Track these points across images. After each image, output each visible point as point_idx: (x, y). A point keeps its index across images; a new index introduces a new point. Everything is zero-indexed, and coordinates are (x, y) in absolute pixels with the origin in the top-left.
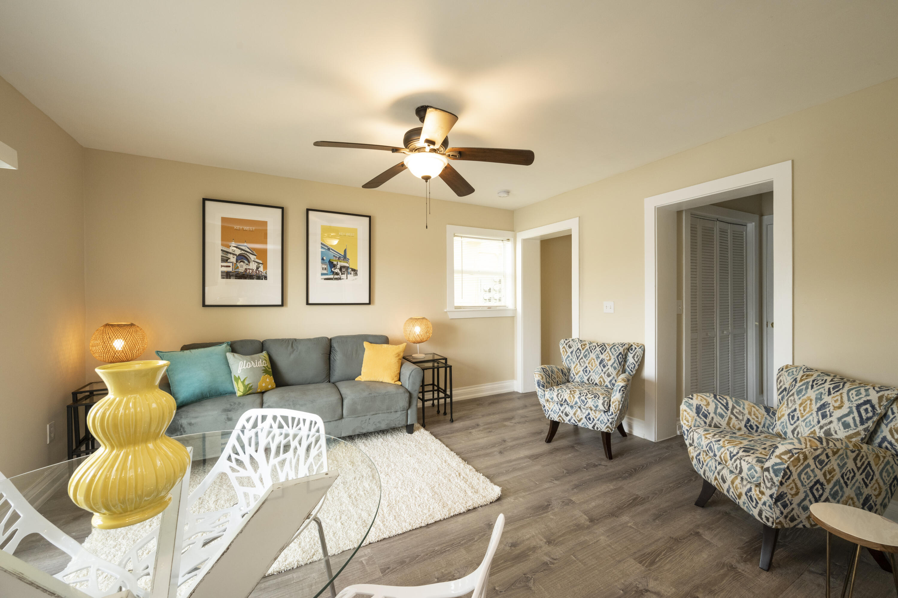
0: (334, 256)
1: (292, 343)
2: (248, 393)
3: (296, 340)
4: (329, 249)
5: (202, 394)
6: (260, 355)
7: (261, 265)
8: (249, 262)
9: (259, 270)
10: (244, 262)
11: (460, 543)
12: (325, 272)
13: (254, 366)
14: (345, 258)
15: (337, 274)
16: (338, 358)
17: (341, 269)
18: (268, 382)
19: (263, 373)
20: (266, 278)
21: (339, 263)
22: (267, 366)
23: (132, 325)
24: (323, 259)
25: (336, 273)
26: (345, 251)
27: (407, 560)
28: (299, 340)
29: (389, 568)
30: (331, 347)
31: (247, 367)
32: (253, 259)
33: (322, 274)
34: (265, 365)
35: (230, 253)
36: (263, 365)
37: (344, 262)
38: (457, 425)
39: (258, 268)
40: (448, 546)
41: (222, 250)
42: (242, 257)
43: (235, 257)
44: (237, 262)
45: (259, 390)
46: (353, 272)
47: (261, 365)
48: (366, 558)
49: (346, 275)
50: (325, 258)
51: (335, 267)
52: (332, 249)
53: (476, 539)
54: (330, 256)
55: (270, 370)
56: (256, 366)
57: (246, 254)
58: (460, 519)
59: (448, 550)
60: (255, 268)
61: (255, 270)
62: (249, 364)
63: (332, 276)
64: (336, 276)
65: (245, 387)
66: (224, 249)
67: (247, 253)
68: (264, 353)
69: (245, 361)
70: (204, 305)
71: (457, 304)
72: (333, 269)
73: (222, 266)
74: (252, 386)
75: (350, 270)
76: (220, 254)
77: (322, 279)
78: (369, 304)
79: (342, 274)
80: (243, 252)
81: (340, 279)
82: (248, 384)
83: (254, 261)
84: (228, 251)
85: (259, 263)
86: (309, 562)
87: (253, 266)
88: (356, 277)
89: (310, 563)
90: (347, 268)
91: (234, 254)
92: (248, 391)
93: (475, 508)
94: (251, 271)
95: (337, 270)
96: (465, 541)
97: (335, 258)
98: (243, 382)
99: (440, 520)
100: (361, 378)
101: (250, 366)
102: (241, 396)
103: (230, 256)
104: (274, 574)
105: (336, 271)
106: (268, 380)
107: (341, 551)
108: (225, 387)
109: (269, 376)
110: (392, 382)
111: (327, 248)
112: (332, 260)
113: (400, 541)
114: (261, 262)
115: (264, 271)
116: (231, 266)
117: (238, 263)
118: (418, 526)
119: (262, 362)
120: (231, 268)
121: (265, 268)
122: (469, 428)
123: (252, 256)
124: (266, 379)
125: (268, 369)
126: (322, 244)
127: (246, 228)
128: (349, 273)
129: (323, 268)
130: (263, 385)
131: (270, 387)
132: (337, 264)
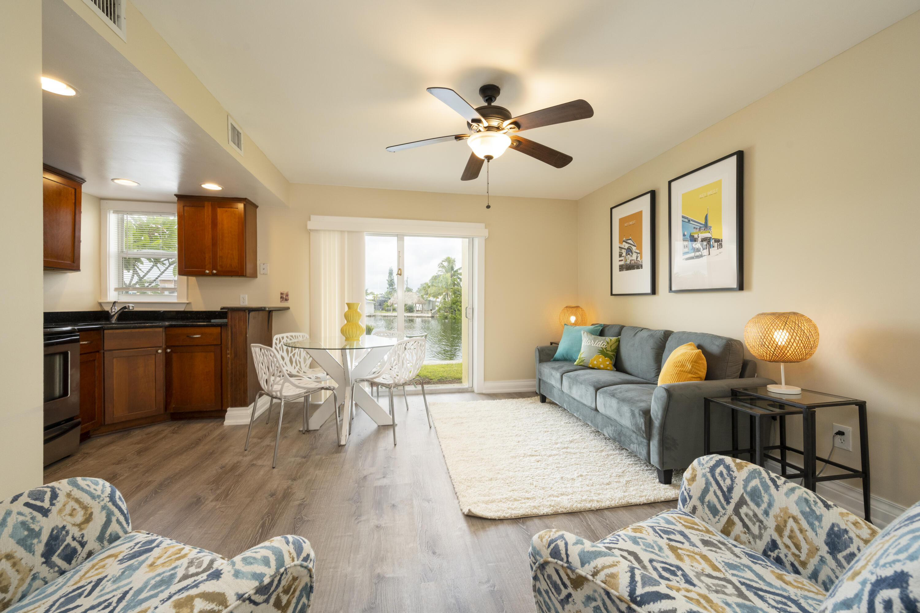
0: (694, 228)
1: (639, 330)
2: (579, 364)
4: (689, 221)
6: (611, 339)
7: (639, 255)
8: (632, 254)
10: (629, 254)
12: (686, 250)
13: (592, 345)
14: (706, 226)
15: (698, 250)
17: (702, 243)
18: (599, 361)
20: (641, 267)
21: (700, 235)
22: (606, 348)
24: (684, 235)
25: (697, 249)
26: (706, 217)
30: (667, 341)
31: (587, 344)
32: (634, 251)
33: (683, 254)
34: (604, 347)
35: (623, 248)
36: (602, 346)
37: (705, 233)
39: (637, 258)
42: (629, 250)
43: (625, 251)
45: (590, 366)
46: (716, 244)
47: (599, 346)
49: (708, 249)
50: (686, 233)
52: (693, 221)
54: (691, 228)
55: (611, 354)
56: (595, 345)
60: (635, 259)
61: (635, 261)
62: (589, 342)
63: (692, 255)
64: (697, 254)
65: (580, 358)
66: (620, 246)
67: (631, 246)
68: (615, 338)
69: (587, 339)
70: (612, 294)
73: (620, 261)
74: (586, 360)
75: (712, 242)
76: (618, 250)
77: (684, 259)
78: (740, 288)
79: (704, 249)
80: (629, 245)
81: (702, 256)
82: (583, 358)
83: (635, 252)
84: (622, 246)
87: (634, 256)
88: (721, 250)
90: (709, 240)
91: (625, 249)
92: (580, 362)
94: (633, 262)
97: (694, 230)
98: (581, 355)
101: (589, 344)
102: (575, 365)
103: (623, 251)
105: (697, 247)
106: (600, 360)
108: (574, 356)
109: (604, 357)
111: (687, 220)
112: (693, 233)
115: (640, 260)
116: (624, 259)
117: (627, 256)
119: (603, 343)
120: (624, 261)
121: (641, 258)
123: (634, 248)
124: (599, 358)
125: (605, 351)
126: (683, 217)
127: (631, 223)
128: (712, 247)
129: (684, 245)
130: (595, 362)
131: (602, 366)
132: (699, 237)
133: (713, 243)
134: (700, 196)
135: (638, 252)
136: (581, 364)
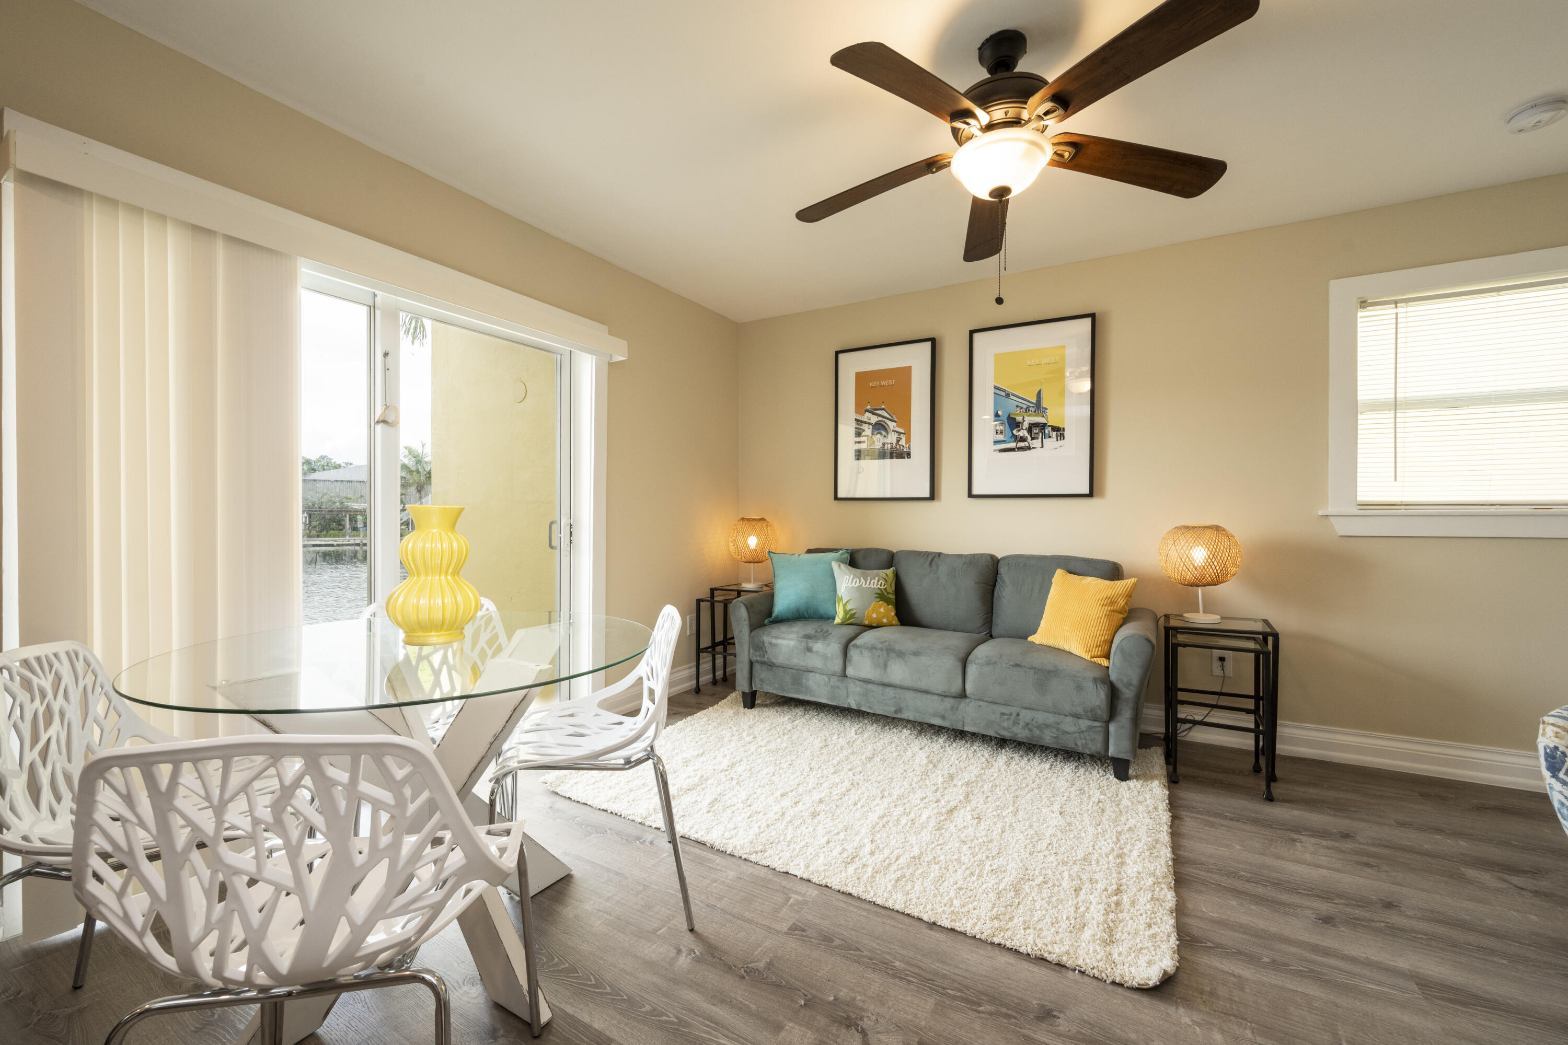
0: (1017, 406)
1: (934, 558)
2: (846, 623)
3: (940, 554)
4: (1008, 395)
5: (798, 611)
6: (882, 572)
7: (902, 436)
8: (887, 433)
9: (900, 443)
10: (881, 434)
11: (944, 988)
12: (1001, 437)
13: (864, 586)
14: (1038, 407)
15: (1023, 439)
16: (1007, 594)
17: (1030, 430)
18: (881, 613)
19: (876, 597)
20: (909, 455)
21: (1026, 419)
22: (885, 590)
23: (763, 519)
24: (997, 415)
25: (1021, 438)
26: (1039, 394)
27: (837, 942)
28: (947, 555)
29: (804, 930)
30: (997, 573)
31: (853, 584)
32: (892, 428)
33: (994, 442)
34: (882, 587)
35: (865, 423)
36: (879, 586)
37: (1036, 416)
38: (1278, 811)
39: (898, 441)
40: (920, 976)
41: (856, 420)
42: (880, 427)
43: (871, 427)
44: (873, 434)
45: (866, 622)
46: (1054, 434)
47: (875, 586)
48: (800, 898)
49: (1040, 440)
50: (1000, 413)
51: (1019, 426)
52: (1013, 395)
53: (981, 1009)
54: (1011, 406)
55: (892, 597)
56: (867, 585)
57: (884, 422)
58: (1004, 959)
59: (909, 981)
60: (894, 442)
61: (894, 445)
62: (856, 581)
63: (1013, 445)
64: (1021, 444)
65: (846, 612)
66: (858, 418)
67: (886, 420)
68: (890, 572)
69: (852, 576)
70: (836, 498)
71: (1364, 495)
72: (1015, 432)
73: (856, 442)
74: (855, 614)
76: (854, 424)
77: (995, 451)
78: (1091, 495)
79: (1033, 439)
80: (880, 419)
81: (1029, 448)
82: (850, 610)
83: (893, 431)
84: (862, 419)
85: (899, 433)
86: (744, 857)
87: (892, 438)
88: (1062, 442)
89: (745, 859)
90: (1043, 426)
91: (869, 424)
92: (849, 619)
93: (1060, 965)
94: (889, 446)
95: (1023, 433)
96: (959, 994)
97: (1018, 410)
98: (845, 605)
99: (964, 934)
100: (1035, 639)
101: (857, 584)
102: (838, 624)
103: (865, 427)
104: (706, 845)
105: (1022, 435)
106: (882, 610)
107: (784, 870)
108: (824, 608)
109: (886, 604)
110: (1087, 657)
111: (1004, 394)
112: (1014, 414)
113: (865, 914)
114: (903, 432)
115: (906, 444)
116: (866, 441)
117: (874, 436)
118: (916, 914)
119: (878, 581)
120: (866, 443)
121: (908, 440)
122: (1306, 829)
123: (891, 425)
124: (880, 608)
125: (886, 594)
126: (996, 387)
127: (883, 383)
128: (1047, 436)
129: (997, 430)
130: (874, 616)
131: (885, 621)
132: (1024, 421)
133: (1049, 431)
134: (1029, 363)
135: (901, 430)
136: (849, 622)
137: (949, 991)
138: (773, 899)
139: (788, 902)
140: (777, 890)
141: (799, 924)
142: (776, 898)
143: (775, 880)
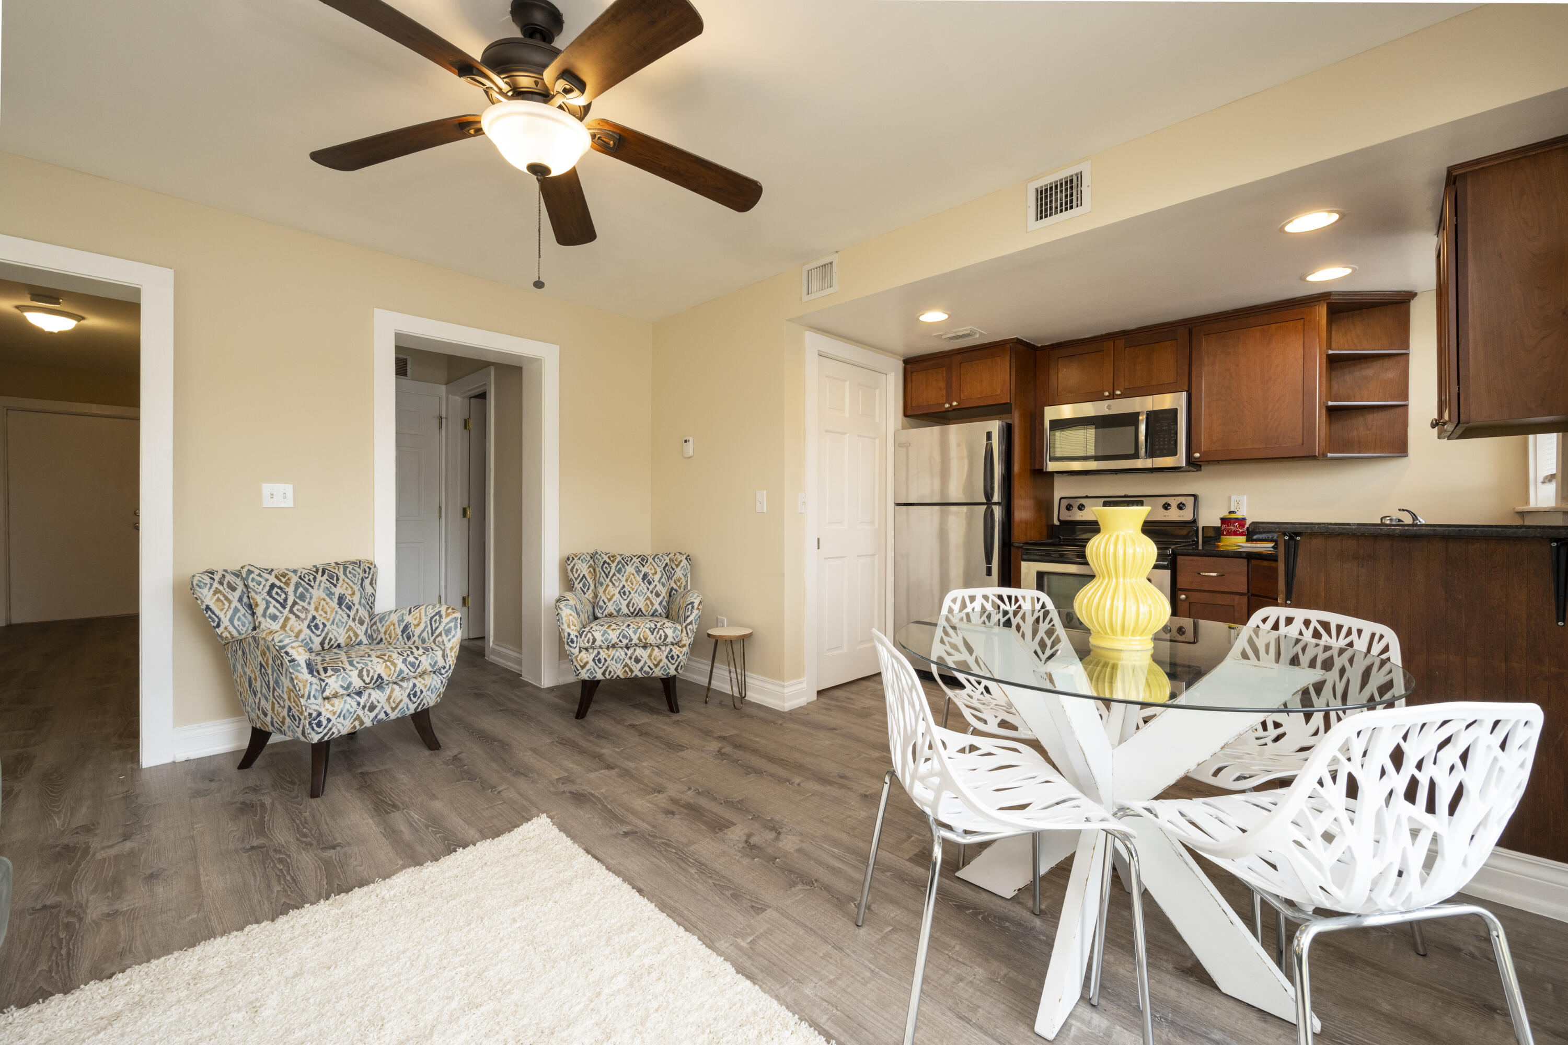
27: (728, 893)
137: (674, 851)
138: (769, 946)
139: (754, 939)
140: (759, 955)
141: (753, 913)
142: (765, 946)
143: (756, 971)
